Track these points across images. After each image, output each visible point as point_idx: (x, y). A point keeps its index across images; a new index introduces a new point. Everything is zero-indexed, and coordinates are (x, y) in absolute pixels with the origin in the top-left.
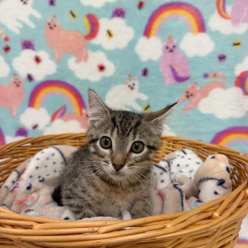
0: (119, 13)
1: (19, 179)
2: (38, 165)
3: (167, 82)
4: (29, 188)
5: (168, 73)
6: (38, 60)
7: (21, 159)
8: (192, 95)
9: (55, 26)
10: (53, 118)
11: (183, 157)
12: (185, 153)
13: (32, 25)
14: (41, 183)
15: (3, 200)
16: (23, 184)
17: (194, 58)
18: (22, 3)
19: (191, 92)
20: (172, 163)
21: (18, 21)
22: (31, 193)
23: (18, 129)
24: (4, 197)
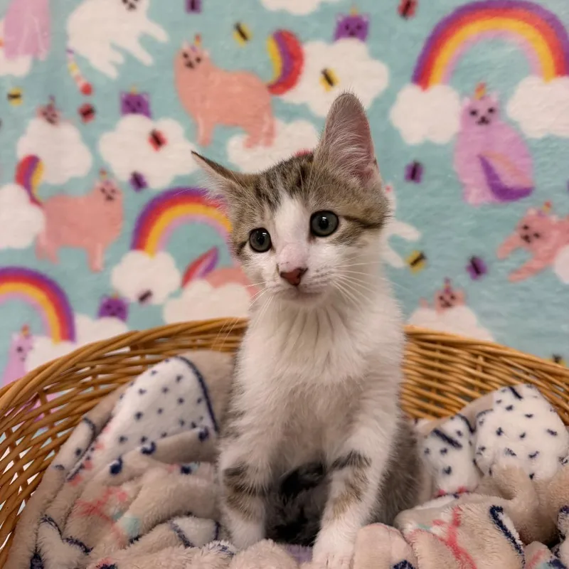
0: (353, 28)
1: (93, 445)
2: (141, 409)
3: (472, 199)
4: (116, 470)
5: (475, 177)
6: (157, 140)
7: (103, 388)
8: (537, 235)
9: (199, 60)
10: (187, 277)
11: (510, 408)
12: (518, 396)
13: (146, 59)
14: (145, 457)
15: (49, 504)
16: (101, 460)
17: (545, 140)
18: (124, 7)
19: (536, 226)
20: (481, 423)
21: (115, 48)
22: (120, 484)
23: (105, 300)
24: (50, 496)
